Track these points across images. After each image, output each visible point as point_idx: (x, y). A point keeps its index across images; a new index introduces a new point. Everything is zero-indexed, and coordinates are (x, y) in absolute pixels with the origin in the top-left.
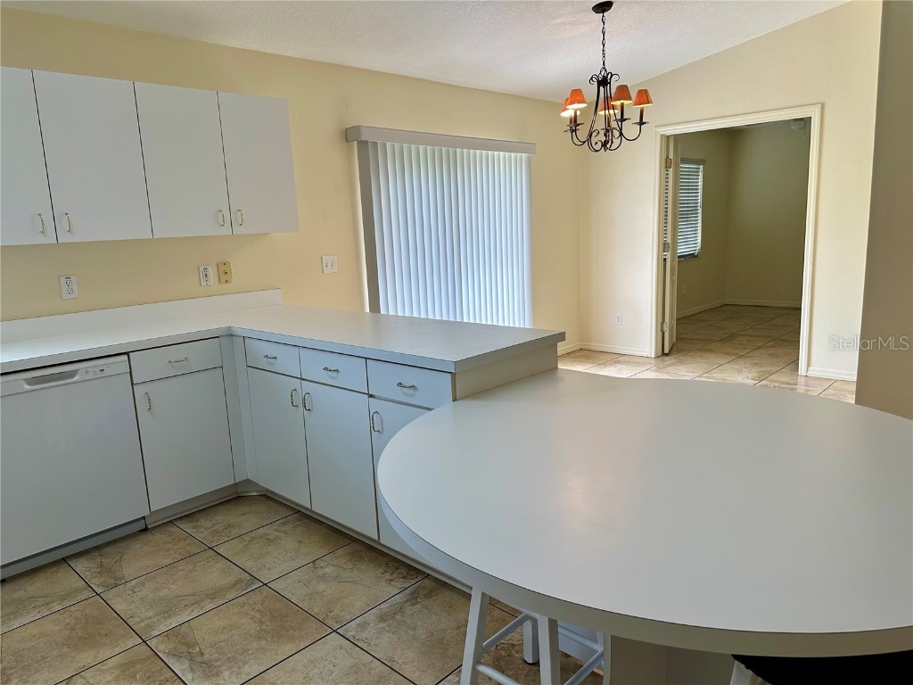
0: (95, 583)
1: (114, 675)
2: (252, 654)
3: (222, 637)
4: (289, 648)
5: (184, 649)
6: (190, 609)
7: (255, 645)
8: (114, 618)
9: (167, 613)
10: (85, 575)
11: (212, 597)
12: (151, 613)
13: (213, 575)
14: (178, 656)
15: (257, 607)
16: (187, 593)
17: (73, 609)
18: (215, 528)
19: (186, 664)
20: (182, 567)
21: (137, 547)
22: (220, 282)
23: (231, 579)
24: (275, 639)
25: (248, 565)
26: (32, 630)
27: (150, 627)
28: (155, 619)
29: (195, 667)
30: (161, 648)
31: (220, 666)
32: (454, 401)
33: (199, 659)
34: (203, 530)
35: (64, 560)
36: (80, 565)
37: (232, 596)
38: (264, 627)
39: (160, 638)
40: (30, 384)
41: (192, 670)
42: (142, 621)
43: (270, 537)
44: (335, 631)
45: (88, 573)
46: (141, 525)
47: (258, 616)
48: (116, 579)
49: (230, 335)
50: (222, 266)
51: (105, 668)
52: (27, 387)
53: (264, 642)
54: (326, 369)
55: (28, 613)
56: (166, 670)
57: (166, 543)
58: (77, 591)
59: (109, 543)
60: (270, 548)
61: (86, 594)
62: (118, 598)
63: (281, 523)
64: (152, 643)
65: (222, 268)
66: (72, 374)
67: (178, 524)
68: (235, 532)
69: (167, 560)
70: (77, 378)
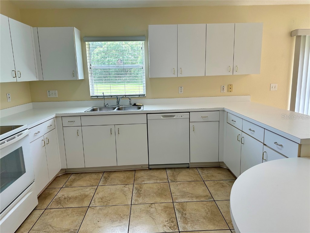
0: (170, 178)
1: (162, 208)
2: (200, 223)
3: (193, 212)
4: (211, 227)
5: (182, 210)
6: (189, 198)
7: (202, 220)
8: (169, 191)
9: (183, 196)
10: (168, 175)
11: (197, 197)
12: (178, 194)
13: (200, 190)
14: (179, 212)
15: (209, 207)
16: (190, 193)
17: (161, 184)
18: (208, 175)
19: (180, 215)
20: (193, 184)
21: (184, 172)
22: (228, 91)
23: (205, 194)
24: (209, 221)
25: (212, 192)
26: (151, 185)
27: (176, 198)
28: (179, 197)
29: (182, 218)
30: (176, 207)
31: (189, 222)
32: (298, 157)
33: (184, 216)
34: (204, 174)
35: (165, 169)
36: (169, 172)
37: (203, 200)
38: (207, 215)
39: (177, 203)
40: (163, 117)
41: (181, 218)
42: (176, 195)
43: (223, 185)
44: (230, 230)
45: (169, 175)
46: (187, 166)
47: (207, 210)
48: (175, 180)
49: (223, 111)
50: (229, 86)
51: (161, 205)
52: (162, 118)
53: (205, 221)
54: (250, 129)
55: (152, 180)
56: (174, 214)
57: (192, 174)
58: (164, 179)
59: (178, 168)
60: (222, 189)
61: (166, 181)
62: (173, 186)
63: (229, 181)
64: (175, 204)
65: (230, 87)
66: (174, 116)
67: (198, 169)
68: (213, 178)
69: (190, 180)
70: (174, 117)
